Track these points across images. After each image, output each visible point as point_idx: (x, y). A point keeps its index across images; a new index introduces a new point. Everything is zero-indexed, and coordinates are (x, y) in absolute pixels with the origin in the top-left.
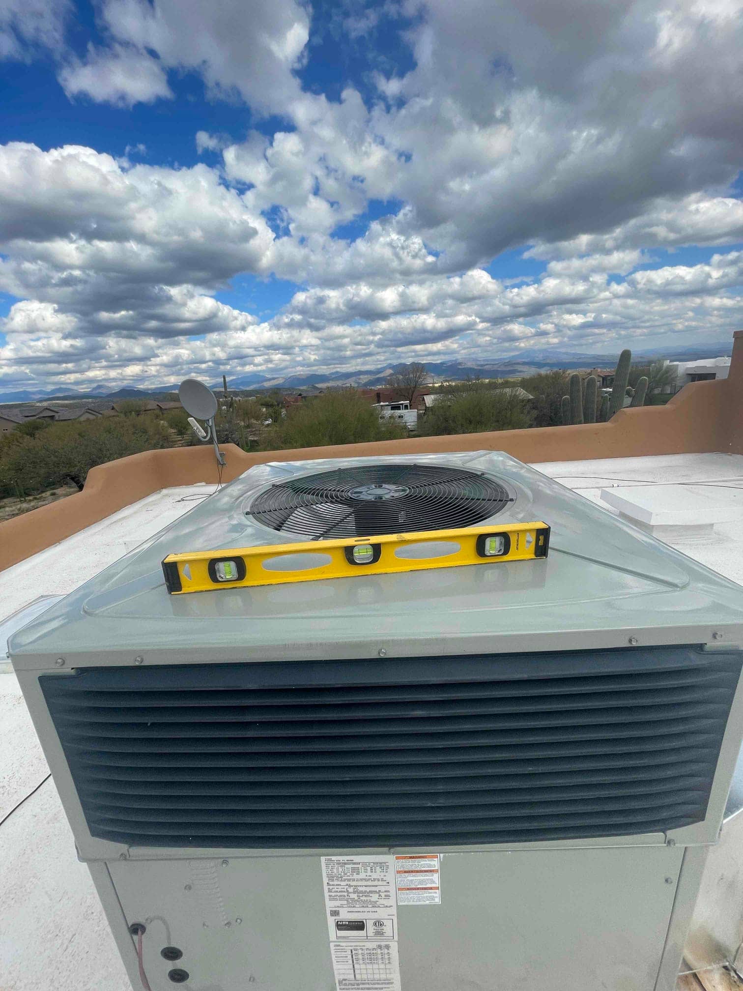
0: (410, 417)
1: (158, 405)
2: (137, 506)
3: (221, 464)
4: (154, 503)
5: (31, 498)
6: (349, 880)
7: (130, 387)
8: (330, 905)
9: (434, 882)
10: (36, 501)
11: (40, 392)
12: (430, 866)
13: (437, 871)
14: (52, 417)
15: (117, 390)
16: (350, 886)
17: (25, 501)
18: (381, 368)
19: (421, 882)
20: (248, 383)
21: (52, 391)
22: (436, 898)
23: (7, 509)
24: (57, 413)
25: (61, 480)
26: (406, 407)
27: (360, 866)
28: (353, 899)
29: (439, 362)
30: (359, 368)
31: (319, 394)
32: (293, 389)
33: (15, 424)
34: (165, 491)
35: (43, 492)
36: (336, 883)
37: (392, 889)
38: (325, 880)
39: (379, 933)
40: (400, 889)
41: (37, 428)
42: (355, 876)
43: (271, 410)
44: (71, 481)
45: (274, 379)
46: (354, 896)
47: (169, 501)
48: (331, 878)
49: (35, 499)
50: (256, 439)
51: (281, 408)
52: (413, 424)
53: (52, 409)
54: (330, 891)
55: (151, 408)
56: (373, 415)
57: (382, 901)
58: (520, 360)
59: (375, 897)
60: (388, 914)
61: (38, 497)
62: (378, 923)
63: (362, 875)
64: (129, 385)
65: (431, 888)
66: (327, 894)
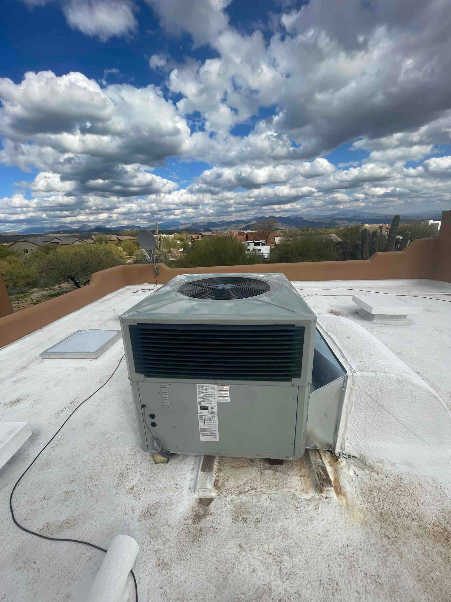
0: (265, 251)
1: (117, 238)
2: (114, 294)
3: (156, 274)
4: (123, 293)
5: (48, 288)
6: (204, 392)
7: (102, 226)
8: (199, 400)
9: (228, 394)
10: (50, 290)
11: (51, 228)
12: (226, 389)
13: (228, 391)
14: (58, 243)
15: (94, 227)
16: (204, 394)
17: (45, 290)
18: (251, 219)
19: (224, 394)
20: (171, 226)
21: (57, 227)
22: (228, 400)
23: (35, 294)
24: (61, 240)
25: (65, 279)
26: (263, 244)
27: (207, 388)
28: (205, 399)
29: (286, 216)
30: (238, 219)
31: (212, 235)
32: (197, 230)
33: (38, 246)
34: (127, 287)
35: (54, 285)
36: (200, 393)
37: (216, 396)
38: (197, 392)
39: (212, 411)
40: (218, 396)
41: (50, 249)
42: (206, 391)
43: (182, 243)
44: (71, 280)
45: (185, 224)
46: (205, 398)
47: (130, 292)
48: (199, 391)
49: (50, 289)
50: (173, 260)
51: (189, 242)
52: (267, 254)
53: (58, 238)
54: (199, 396)
55: (113, 239)
56: (242, 249)
57: (213, 400)
58: (338, 217)
59: (211, 398)
60: (214, 404)
61: (51, 288)
62: (212, 408)
63: (208, 391)
64: (101, 225)
65: (227, 396)
66: (198, 397)
